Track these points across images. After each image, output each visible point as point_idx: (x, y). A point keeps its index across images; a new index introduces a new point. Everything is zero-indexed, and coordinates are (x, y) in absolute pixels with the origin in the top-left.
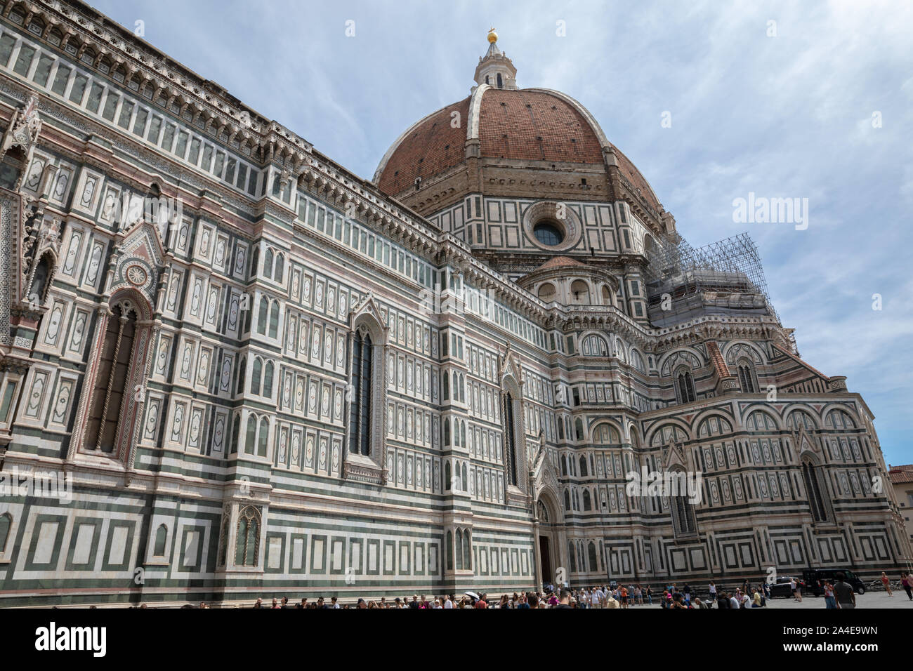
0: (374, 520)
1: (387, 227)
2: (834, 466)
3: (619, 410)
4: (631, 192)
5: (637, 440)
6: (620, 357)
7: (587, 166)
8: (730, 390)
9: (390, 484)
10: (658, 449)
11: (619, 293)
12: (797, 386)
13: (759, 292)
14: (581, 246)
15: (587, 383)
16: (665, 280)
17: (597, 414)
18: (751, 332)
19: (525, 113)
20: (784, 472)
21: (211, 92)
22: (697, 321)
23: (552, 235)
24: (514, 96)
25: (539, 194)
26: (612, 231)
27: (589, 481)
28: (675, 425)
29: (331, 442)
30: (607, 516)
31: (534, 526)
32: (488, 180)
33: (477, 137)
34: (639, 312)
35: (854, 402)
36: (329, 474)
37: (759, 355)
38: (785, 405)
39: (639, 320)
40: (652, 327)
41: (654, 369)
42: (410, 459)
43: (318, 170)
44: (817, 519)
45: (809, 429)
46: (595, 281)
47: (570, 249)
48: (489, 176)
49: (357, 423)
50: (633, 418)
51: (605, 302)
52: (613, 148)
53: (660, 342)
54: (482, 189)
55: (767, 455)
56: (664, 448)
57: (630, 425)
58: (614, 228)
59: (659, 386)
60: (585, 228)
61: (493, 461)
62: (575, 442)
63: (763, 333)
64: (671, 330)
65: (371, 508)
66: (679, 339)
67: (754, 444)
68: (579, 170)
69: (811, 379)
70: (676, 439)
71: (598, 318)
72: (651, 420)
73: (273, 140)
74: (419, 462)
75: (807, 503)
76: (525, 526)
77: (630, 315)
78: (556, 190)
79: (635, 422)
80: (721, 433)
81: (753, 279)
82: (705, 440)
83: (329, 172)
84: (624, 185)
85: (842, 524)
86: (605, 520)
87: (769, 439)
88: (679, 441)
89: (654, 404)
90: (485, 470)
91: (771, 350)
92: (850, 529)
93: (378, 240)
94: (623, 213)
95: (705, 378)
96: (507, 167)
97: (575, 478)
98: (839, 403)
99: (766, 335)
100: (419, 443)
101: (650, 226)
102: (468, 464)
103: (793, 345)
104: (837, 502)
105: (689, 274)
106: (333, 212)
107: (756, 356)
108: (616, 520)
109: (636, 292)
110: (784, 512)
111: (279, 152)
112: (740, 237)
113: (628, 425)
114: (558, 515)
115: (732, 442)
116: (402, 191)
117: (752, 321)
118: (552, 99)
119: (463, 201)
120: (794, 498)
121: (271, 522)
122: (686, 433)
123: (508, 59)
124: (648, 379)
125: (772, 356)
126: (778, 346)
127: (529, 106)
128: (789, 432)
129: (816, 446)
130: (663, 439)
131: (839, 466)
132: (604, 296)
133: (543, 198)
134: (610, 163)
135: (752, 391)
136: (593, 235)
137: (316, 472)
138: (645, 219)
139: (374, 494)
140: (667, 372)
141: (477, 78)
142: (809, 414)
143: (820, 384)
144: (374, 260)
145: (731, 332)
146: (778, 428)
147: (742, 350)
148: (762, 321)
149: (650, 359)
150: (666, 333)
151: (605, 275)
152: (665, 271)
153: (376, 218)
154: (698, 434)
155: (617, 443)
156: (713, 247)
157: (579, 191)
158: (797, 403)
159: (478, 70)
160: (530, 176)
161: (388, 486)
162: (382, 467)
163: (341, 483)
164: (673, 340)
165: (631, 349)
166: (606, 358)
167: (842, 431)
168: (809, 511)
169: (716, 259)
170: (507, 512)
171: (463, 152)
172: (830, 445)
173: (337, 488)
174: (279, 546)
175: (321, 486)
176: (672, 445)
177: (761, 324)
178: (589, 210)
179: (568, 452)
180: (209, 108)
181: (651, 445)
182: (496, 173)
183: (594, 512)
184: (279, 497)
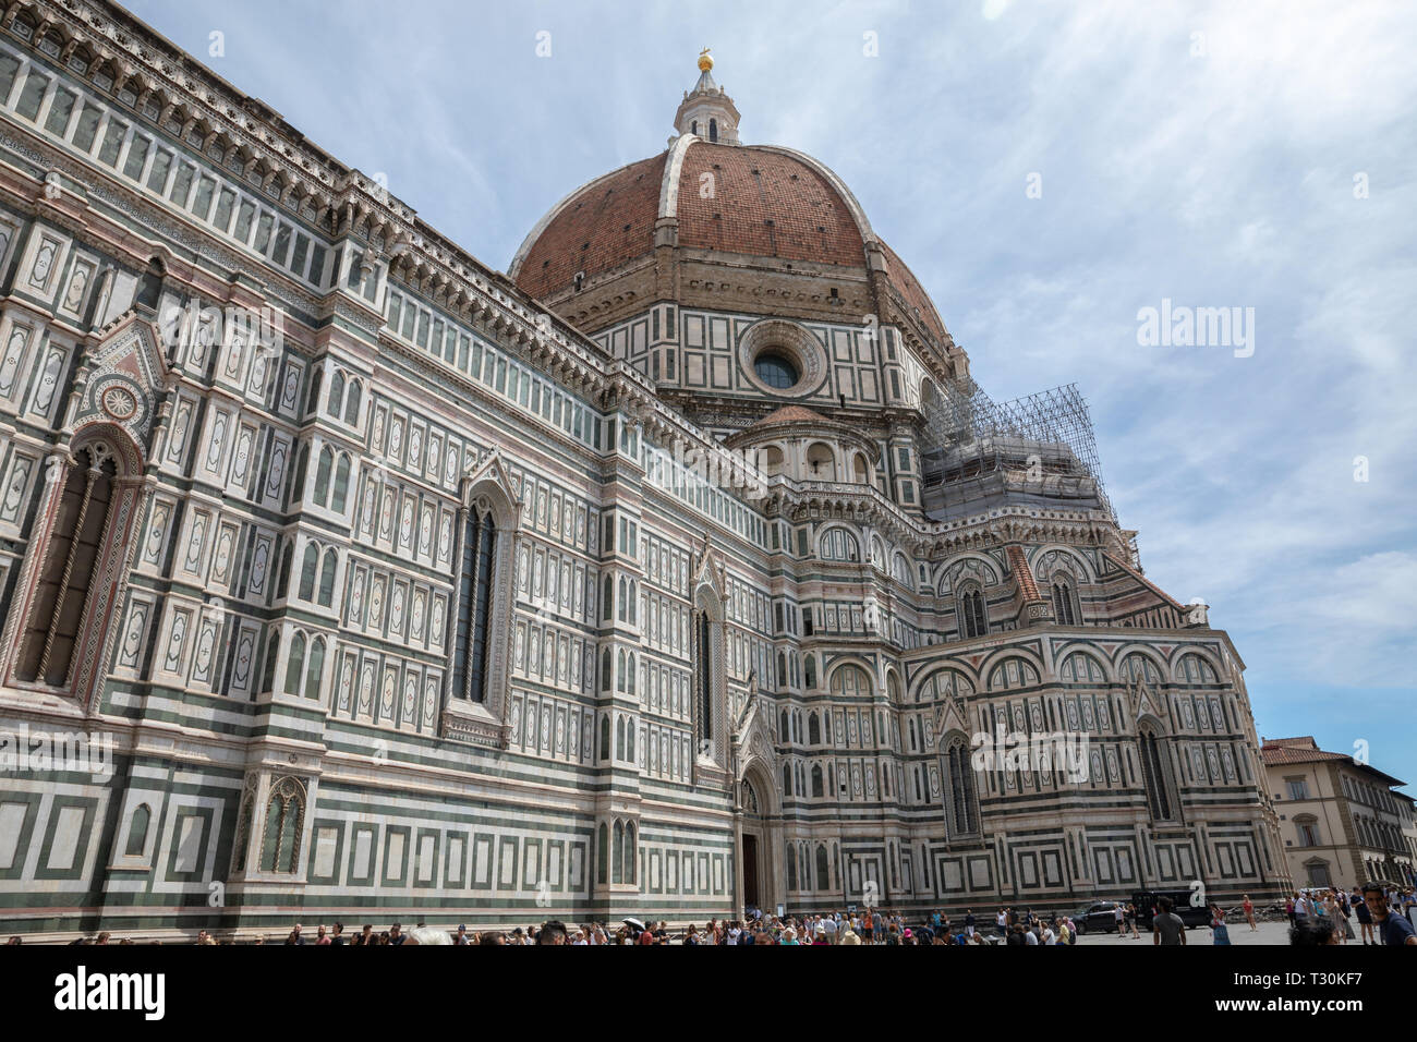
0: (486, 804)
1: (527, 347)
2: (1185, 738)
3: (873, 644)
4: (905, 313)
5: (897, 692)
6: (877, 563)
7: (840, 270)
8: (1039, 620)
9: (514, 749)
10: (928, 705)
11: (879, 466)
12: (1138, 617)
13: (1089, 474)
14: (825, 391)
15: (825, 601)
16: (950, 449)
17: (838, 650)
18: (1073, 534)
19: (750, 182)
20: (1112, 745)
21: (256, 117)
22: (995, 514)
23: (782, 372)
24: (733, 155)
25: (766, 309)
26: (874, 370)
27: (822, 752)
28: (955, 670)
29: (423, 680)
30: (847, 806)
31: (736, 819)
32: (687, 282)
33: (674, 214)
34: (909, 497)
35: (1217, 644)
36: (419, 730)
37: (1085, 570)
38: (1118, 645)
39: (908, 508)
40: (926, 519)
41: (927, 584)
42: (547, 710)
43: (422, 252)
44: (1157, 817)
45: (1152, 682)
46: (844, 445)
47: (809, 395)
48: (690, 276)
49: (466, 651)
50: (894, 658)
51: (858, 479)
52: (882, 244)
53: (939, 543)
54: (678, 296)
55: (1089, 720)
56: (936, 704)
57: (888, 667)
58: (877, 367)
59: (933, 611)
60: (833, 363)
61: (676, 717)
62: (802, 691)
63: (1092, 536)
64: (955, 525)
65: (483, 784)
66: (967, 540)
67: (1071, 702)
68: (828, 275)
69: (1158, 607)
70: (955, 691)
71: (845, 503)
72: (919, 661)
73: (353, 200)
74: (561, 714)
75: (1143, 792)
76: (721, 818)
77: (895, 500)
78: (792, 304)
79: (895, 663)
80: (1023, 684)
81: (1080, 455)
82: (999, 694)
83: (440, 256)
84: (894, 301)
85: (1192, 825)
86: (844, 812)
87: (1093, 696)
88: (960, 695)
89: (925, 637)
90: (664, 731)
91: (1101, 561)
92: (1203, 832)
93: (512, 366)
94: (891, 345)
95: (1003, 600)
96: (718, 264)
97: (801, 747)
98: (1195, 644)
99: (1095, 539)
100: (562, 686)
101: (931, 367)
102: (637, 719)
103: (1135, 555)
104: (1187, 791)
105: (986, 442)
106: (443, 319)
107: (1079, 570)
108: (861, 812)
109: (905, 466)
110: (1110, 805)
111: (361, 220)
112: (1064, 390)
113: (884, 668)
114: (772, 803)
115: (1039, 699)
116: (553, 292)
117: (1076, 517)
118: (792, 164)
119: (647, 312)
120: (1124, 784)
121: (321, 803)
122: (971, 682)
123: (727, 99)
124: (918, 599)
125: (1103, 572)
126: (1113, 556)
127: (756, 172)
128: (1123, 686)
129: (1161, 707)
130: (936, 691)
131: (1192, 738)
132: (857, 470)
133: (770, 315)
134: (875, 267)
135: (1072, 622)
136: (845, 376)
137: (398, 726)
138: (925, 354)
139: (488, 762)
140: (946, 589)
141: (678, 124)
142: (1152, 660)
143: (1170, 616)
144: (505, 397)
145: (1045, 533)
146: (1106, 680)
147: (1059, 560)
148: (1091, 517)
149: (922, 568)
150: (948, 530)
151: (860, 437)
152: (951, 436)
153: (511, 332)
154: (989, 684)
155: (865, 694)
156: (1024, 402)
157: (826, 307)
158: (1136, 642)
159: (681, 111)
160: (752, 280)
161: (511, 751)
162: (503, 721)
163: (437, 745)
164: (957, 541)
165: (894, 551)
166: (856, 565)
167: (1199, 687)
168: (1145, 804)
169: (1027, 421)
170: (694, 796)
171: (651, 238)
172: (1180, 706)
173: (430, 753)
174: (333, 842)
175: (404, 748)
176: (950, 700)
177: (1089, 523)
178: (841, 337)
179: (792, 706)
180: (251, 143)
181: (917, 699)
182: (701, 272)
183: (828, 799)
184: (336, 764)
